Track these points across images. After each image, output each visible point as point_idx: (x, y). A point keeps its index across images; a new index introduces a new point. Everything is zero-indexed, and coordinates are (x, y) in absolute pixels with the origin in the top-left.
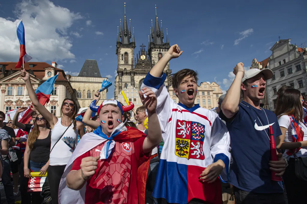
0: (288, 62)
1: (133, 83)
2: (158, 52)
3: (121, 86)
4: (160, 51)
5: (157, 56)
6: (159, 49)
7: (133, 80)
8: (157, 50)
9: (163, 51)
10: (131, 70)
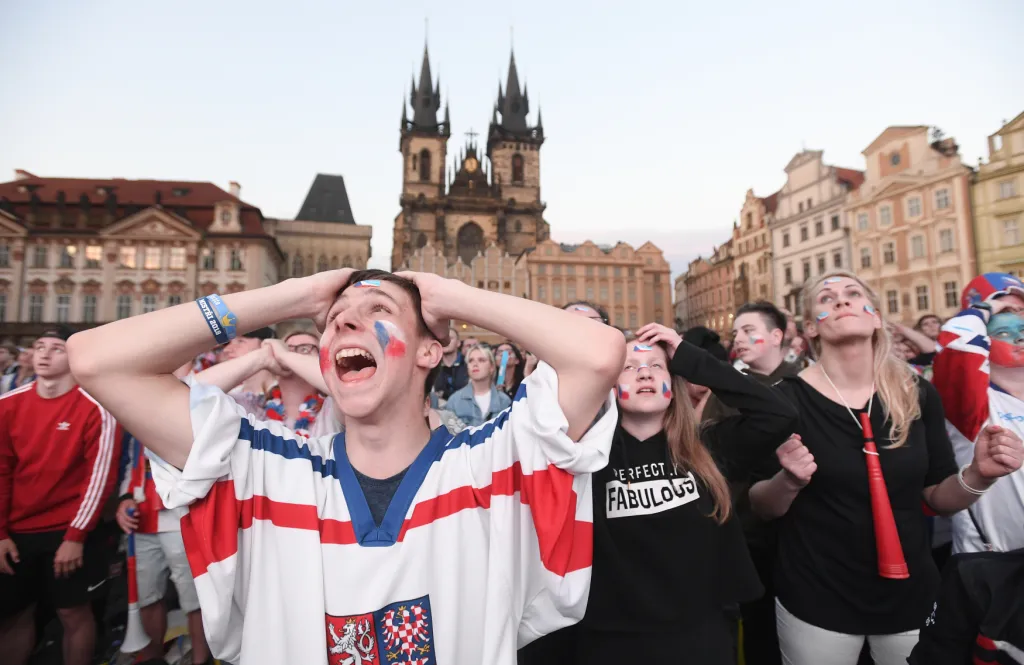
0: (819, 205)
1: (440, 234)
2: (513, 151)
3: (408, 240)
4: (518, 148)
5: (508, 163)
6: (514, 145)
7: (441, 225)
8: (511, 147)
9: (525, 148)
10: (437, 200)
